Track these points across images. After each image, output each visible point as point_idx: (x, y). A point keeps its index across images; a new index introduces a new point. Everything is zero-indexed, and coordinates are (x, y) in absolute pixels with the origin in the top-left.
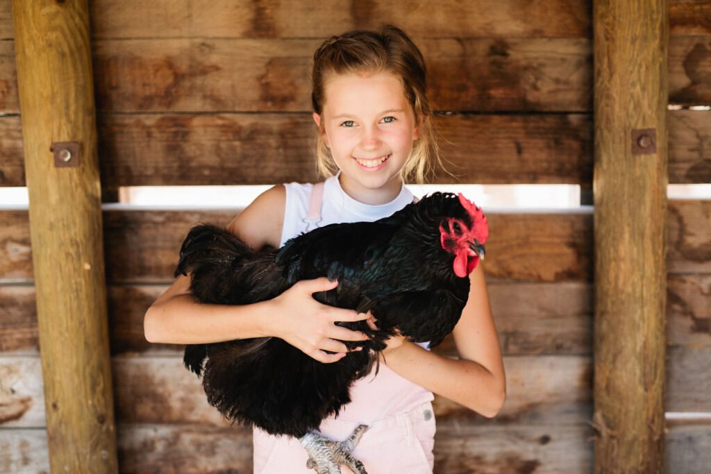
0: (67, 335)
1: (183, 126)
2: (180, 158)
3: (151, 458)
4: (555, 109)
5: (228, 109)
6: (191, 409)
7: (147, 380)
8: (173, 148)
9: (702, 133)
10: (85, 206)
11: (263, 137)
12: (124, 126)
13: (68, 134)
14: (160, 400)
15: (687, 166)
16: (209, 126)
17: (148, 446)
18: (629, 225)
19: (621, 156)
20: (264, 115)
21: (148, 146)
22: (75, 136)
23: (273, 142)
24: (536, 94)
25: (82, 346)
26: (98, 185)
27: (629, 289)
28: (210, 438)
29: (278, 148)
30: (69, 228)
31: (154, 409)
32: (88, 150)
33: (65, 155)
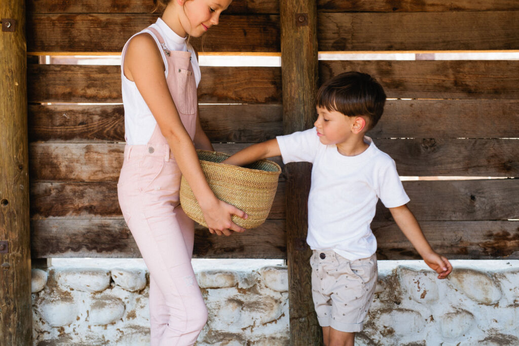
0: (4, 119)
1: (71, 20)
2: (69, 37)
3: (49, 199)
4: (263, 12)
5: (95, 11)
6: (71, 172)
7: (48, 155)
8: (66, 31)
9: (339, 25)
10: (17, 53)
11: (112, 26)
12: (41, 20)
13: (10, 15)
14: (55, 167)
15: (332, 41)
16: (85, 20)
17: (47, 192)
18: (295, 63)
19: (291, 27)
20: (113, 14)
21: (53, 30)
22: (13, 16)
23: (118, 28)
24: (253, 4)
25: (12, 126)
26: (25, 45)
27: (297, 96)
28: (81, 188)
29: (120, 32)
30: (8, 63)
31: (51, 171)
32: (20, 24)
33: (8, 25)
